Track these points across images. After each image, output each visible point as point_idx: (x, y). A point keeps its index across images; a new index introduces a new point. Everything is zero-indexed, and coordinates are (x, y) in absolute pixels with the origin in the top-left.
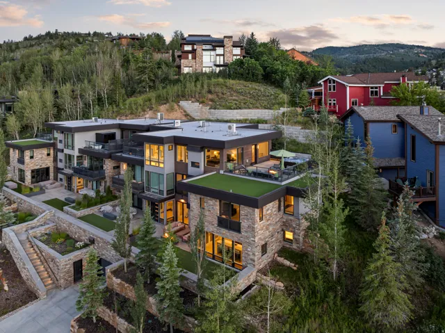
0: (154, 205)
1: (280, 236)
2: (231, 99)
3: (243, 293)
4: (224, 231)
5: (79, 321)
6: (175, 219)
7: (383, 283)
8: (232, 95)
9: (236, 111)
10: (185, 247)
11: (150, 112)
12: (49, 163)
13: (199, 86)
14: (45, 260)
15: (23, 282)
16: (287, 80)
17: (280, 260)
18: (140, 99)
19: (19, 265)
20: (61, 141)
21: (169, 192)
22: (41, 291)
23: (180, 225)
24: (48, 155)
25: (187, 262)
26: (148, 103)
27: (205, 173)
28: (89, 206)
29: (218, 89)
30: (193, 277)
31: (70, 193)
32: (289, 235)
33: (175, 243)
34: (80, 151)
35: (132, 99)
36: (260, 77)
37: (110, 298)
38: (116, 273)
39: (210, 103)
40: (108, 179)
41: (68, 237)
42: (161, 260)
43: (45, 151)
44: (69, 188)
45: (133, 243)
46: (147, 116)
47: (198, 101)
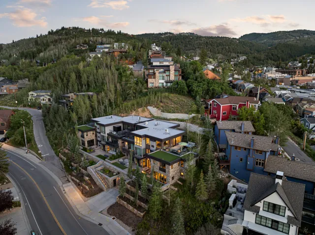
0: (139, 160)
1: (179, 174)
2: (171, 107)
3: (165, 191)
4: (161, 172)
5: (119, 197)
6: (146, 166)
7: (200, 189)
8: (171, 104)
9: (172, 114)
10: (149, 176)
11: (134, 112)
12: (93, 137)
13: (156, 98)
14: (104, 179)
15: (97, 186)
16: (198, 97)
17: (178, 182)
18: (129, 104)
19: (95, 180)
20: (98, 128)
21: (144, 156)
22: (105, 189)
23: (148, 168)
24: (93, 134)
25: (149, 181)
26: (133, 107)
27: (156, 150)
28: (115, 159)
29: (165, 100)
30: (151, 185)
31: (105, 152)
32: (182, 174)
33: (146, 175)
34: (108, 134)
35: (125, 103)
36: (186, 93)
37: (128, 191)
38: (129, 183)
39: (162, 108)
40: (120, 147)
41: (110, 171)
42: (142, 180)
43: (92, 132)
44: (104, 150)
45: (133, 175)
46: (133, 114)
47: (156, 107)
